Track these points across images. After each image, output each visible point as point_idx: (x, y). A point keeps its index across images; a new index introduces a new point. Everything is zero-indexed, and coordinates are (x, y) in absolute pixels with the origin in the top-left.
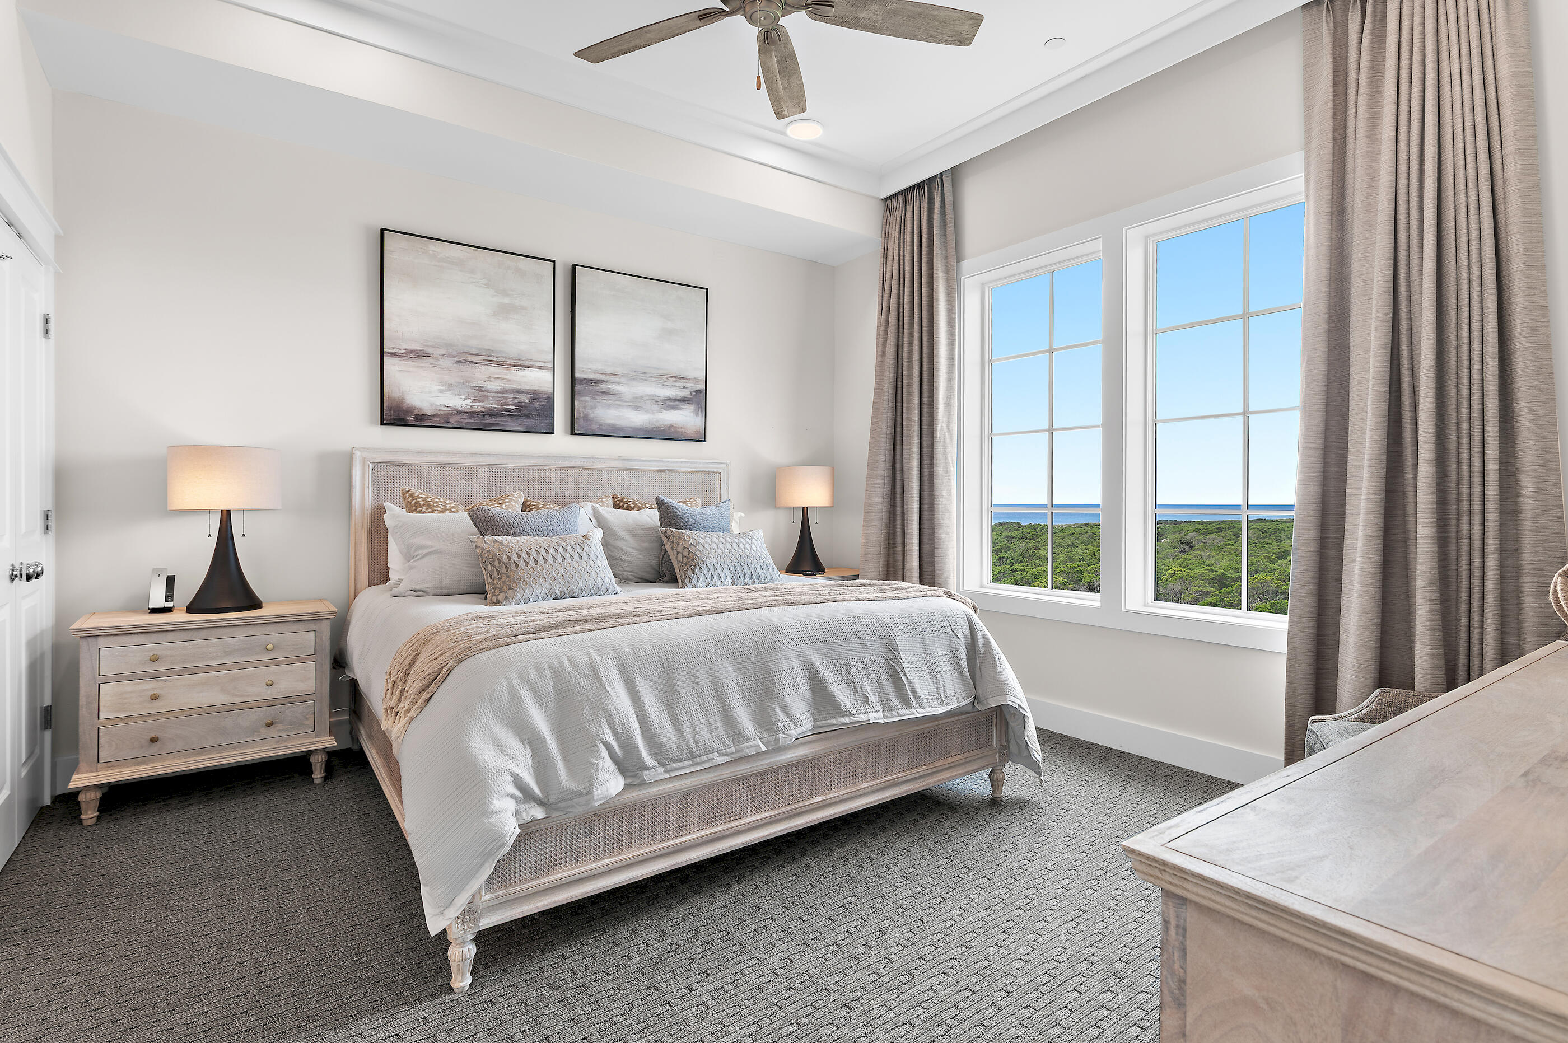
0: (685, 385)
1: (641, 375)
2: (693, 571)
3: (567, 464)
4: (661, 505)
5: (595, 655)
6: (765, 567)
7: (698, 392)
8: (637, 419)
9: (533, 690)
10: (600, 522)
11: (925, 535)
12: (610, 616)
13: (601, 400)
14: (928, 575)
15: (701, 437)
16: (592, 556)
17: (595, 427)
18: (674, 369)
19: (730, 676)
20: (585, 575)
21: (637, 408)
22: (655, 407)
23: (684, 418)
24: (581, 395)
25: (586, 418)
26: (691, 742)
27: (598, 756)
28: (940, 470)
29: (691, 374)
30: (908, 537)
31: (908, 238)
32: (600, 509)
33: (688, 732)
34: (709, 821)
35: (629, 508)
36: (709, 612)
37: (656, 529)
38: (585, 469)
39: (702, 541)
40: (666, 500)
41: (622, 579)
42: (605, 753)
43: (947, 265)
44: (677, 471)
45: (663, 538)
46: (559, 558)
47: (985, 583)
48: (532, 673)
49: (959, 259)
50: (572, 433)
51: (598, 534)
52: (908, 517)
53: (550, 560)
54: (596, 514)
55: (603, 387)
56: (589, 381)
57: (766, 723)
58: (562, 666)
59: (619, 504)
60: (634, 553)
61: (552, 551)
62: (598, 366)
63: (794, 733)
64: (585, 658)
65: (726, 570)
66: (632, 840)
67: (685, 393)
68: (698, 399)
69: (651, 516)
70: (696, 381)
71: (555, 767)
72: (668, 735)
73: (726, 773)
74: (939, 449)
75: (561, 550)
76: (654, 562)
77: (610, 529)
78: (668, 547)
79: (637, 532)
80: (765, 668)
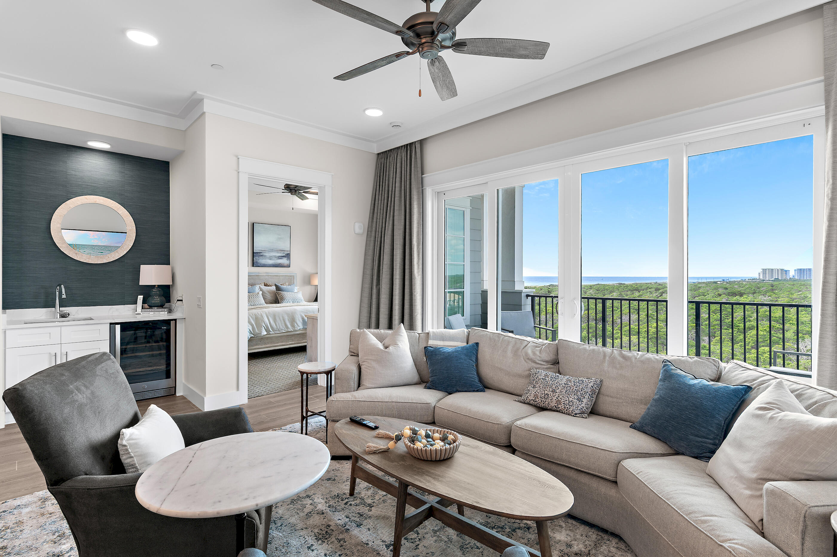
0: (284, 252)
1: (272, 250)
2: (283, 301)
3: (252, 275)
4: (276, 285)
5: (262, 313)
6: (301, 300)
7: (288, 254)
8: (271, 262)
9: (252, 317)
10: (261, 290)
12: (264, 307)
13: (261, 258)
15: (289, 266)
16: (260, 297)
17: (259, 265)
18: (281, 248)
19: (286, 318)
20: (258, 301)
21: (270, 259)
22: (276, 259)
23: (284, 261)
24: (255, 256)
25: (257, 262)
26: (279, 328)
27: (262, 328)
29: (286, 249)
32: (261, 286)
33: (278, 326)
34: (282, 342)
35: (268, 286)
36: (283, 307)
37: (275, 291)
38: (257, 276)
39: (285, 294)
40: (277, 284)
41: (266, 303)
42: (263, 328)
44: (281, 276)
45: (276, 293)
46: (252, 298)
48: (251, 314)
50: (253, 266)
51: (261, 292)
53: (250, 298)
54: (260, 287)
55: (261, 254)
56: (257, 253)
57: (293, 326)
58: (256, 314)
59: (266, 285)
60: (269, 297)
61: (251, 296)
62: (260, 249)
63: (299, 328)
64: (260, 313)
65: (291, 301)
66: (268, 343)
67: (284, 255)
68: (288, 256)
69: (274, 288)
70: (287, 251)
71: (255, 329)
72: (275, 326)
73: (285, 334)
75: (253, 296)
76: (274, 299)
77: (263, 291)
78: (277, 295)
79: (270, 292)
80: (293, 316)
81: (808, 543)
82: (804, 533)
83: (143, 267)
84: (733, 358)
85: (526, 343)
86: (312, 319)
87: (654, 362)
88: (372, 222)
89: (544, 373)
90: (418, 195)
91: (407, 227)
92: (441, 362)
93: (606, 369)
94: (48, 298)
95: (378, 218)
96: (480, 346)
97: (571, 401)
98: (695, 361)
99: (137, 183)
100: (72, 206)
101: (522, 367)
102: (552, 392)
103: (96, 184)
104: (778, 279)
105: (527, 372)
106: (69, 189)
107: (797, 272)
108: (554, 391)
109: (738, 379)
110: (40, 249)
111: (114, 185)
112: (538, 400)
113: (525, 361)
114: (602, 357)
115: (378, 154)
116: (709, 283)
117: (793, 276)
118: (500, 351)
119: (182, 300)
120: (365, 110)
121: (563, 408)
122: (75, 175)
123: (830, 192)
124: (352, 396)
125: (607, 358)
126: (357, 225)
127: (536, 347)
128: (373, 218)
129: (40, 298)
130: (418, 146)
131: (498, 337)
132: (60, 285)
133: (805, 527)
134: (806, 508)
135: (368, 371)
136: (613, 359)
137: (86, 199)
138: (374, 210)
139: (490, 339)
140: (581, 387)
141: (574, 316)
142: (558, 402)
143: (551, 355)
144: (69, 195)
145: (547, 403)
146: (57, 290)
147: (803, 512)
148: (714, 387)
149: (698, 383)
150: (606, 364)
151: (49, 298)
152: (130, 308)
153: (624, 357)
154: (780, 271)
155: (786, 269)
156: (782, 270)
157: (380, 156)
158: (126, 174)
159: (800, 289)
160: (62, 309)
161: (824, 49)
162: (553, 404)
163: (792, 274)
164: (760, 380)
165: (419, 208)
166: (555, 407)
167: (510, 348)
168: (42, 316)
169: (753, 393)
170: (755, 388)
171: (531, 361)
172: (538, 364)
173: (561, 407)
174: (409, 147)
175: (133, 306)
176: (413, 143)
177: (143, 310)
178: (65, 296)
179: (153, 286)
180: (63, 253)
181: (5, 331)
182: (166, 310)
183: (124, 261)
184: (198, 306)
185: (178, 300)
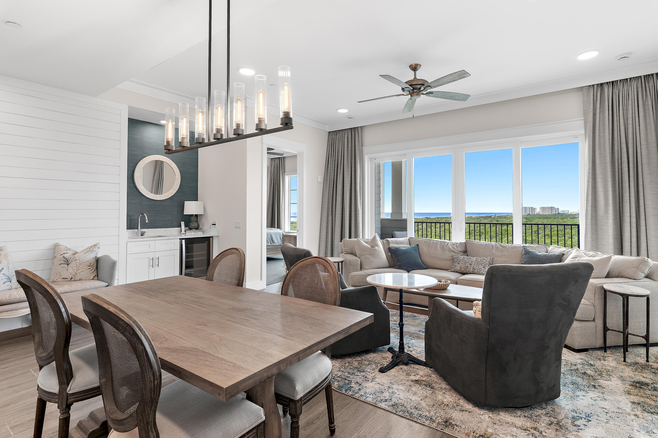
11: (278, 222)
14: (279, 227)
28: (281, 210)
30: (275, 222)
31: (275, 167)
43: (282, 173)
47: (289, 230)
49: (284, 172)
52: (275, 218)
74: (281, 206)
81: (596, 297)
82: (595, 293)
83: (186, 202)
84: (551, 245)
85: (447, 243)
86: (289, 237)
87: (518, 247)
88: (327, 175)
89: (462, 257)
90: (360, 159)
91: (353, 179)
92: (402, 255)
93: (494, 252)
95: (331, 172)
96: (420, 246)
97: (480, 268)
98: (537, 246)
100: (147, 162)
101: (448, 255)
102: (470, 265)
103: (158, 147)
104: (529, 214)
105: (451, 258)
106: (144, 150)
107: (541, 209)
108: (470, 264)
109: (557, 252)
112: (463, 270)
113: (449, 252)
114: (491, 247)
115: (329, 132)
116: (486, 217)
117: (539, 212)
118: (433, 249)
119: (215, 224)
120: (337, 110)
121: (477, 272)
122: (147, 141)
123: (588, 170)
124: (364, 272)
125: (494, 247)
126: (319, 177)
127: (453, 245)
128: (327, 173)
130: (359, 129)
131: (430, 241)
132: (142, 213)
133: (595, 291)
134: (595, 285)
135: (366, 260)
136: (497, 248)
137: (154, 157)
138: (328, 167)
139: (425, 241)
140: (484, 262)
141: (462, 230)
142: (474, 269)
143: (463, 248)
144: (144, 155)
145: (468, 270)
146: (139, 218)
147: (595, 286)
148: (549, 255)
149: (542, 254)
150: (494, 250)
153: (502, 246)
154: (531, 209)
155: (534, 207)
156: (532, 208)
157: (331, 134)
159: (544, 221)
160: (142, 230)
161: (584, 106)
162: (471, 271)
163: (538, 210)
164: (567, 251)
165: (360, 167)
166: (473, 272)
167: (438, 246)
169: (565, 257)
170: (566, 254)
171: (453, 252)
172: (456, 253)
173: (476, 271)
174: (353, 130)
175: (178, 229)
176: (356, 127)
177: (186, 231)
178: (147, 221)
179: (192, 215)
180: (140, 193)
181: (127, 243)
182: (201, 231)
183: (173, 199)
184: (237, 227)
185: (213, 224)
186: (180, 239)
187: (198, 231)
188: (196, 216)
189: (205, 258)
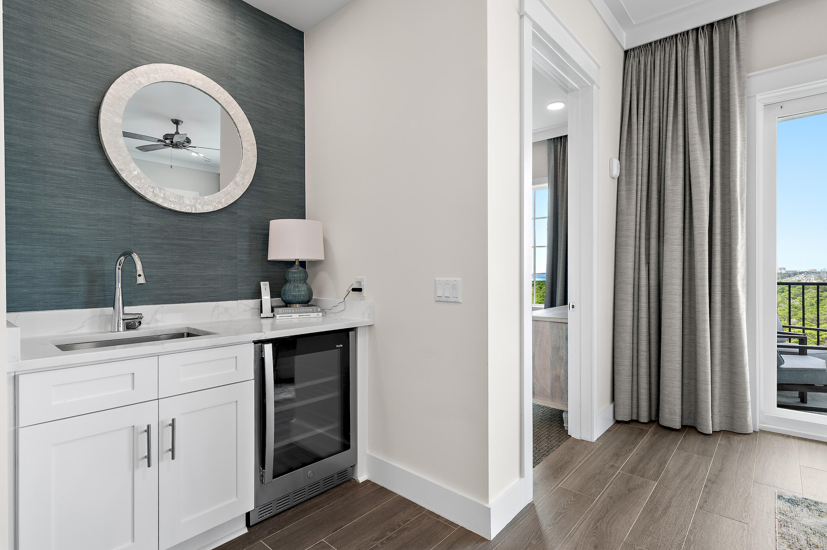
83: (274, 223)
88: (627, 159)
90: (741, 106)
94: (93, 285)
95: (640, 152)
99: (256, 62)
103: (186, 45)
106: (136, 44)
110: (76, 170)
111: (218, 56)
115: (627, 51)
119: (360, 290)
126: (615, 163)
128: (627, 154)
129: (77, 286)
130: (741, 22)
132: (128, 254)
137: (172, 71)
138: (630, 139)
146: (118, 266)
151: (95, 285)
152: (248, 306)
157: (633, 54)
158: (239, 39)
160: (128, 309)
168: (82, 327)
175: (253, 303)
176: (730, 18)
177: (276, 310)
178: (141, 280)
179: (290, 264)
180: (125, 185)
181: (15, 379)
182: (319, 310)
183: (236, 213)
184: (443, 299)
185: (354, 290)
186: (255, 342)
187: (310, 309)
188: (303, 264)
189: (336, 394)
